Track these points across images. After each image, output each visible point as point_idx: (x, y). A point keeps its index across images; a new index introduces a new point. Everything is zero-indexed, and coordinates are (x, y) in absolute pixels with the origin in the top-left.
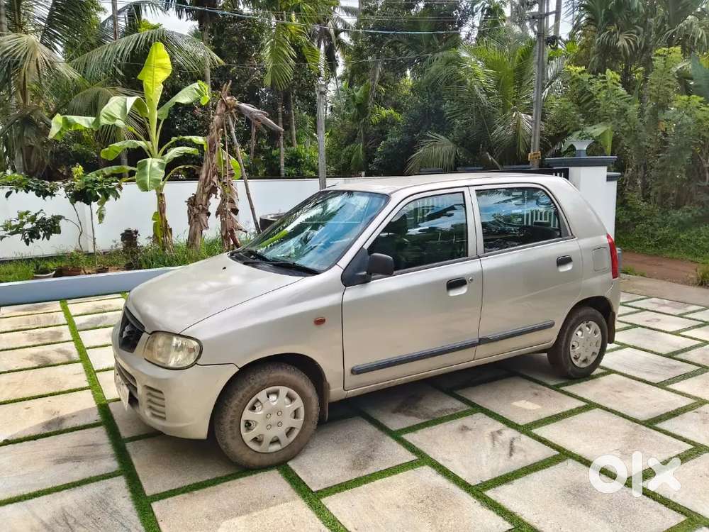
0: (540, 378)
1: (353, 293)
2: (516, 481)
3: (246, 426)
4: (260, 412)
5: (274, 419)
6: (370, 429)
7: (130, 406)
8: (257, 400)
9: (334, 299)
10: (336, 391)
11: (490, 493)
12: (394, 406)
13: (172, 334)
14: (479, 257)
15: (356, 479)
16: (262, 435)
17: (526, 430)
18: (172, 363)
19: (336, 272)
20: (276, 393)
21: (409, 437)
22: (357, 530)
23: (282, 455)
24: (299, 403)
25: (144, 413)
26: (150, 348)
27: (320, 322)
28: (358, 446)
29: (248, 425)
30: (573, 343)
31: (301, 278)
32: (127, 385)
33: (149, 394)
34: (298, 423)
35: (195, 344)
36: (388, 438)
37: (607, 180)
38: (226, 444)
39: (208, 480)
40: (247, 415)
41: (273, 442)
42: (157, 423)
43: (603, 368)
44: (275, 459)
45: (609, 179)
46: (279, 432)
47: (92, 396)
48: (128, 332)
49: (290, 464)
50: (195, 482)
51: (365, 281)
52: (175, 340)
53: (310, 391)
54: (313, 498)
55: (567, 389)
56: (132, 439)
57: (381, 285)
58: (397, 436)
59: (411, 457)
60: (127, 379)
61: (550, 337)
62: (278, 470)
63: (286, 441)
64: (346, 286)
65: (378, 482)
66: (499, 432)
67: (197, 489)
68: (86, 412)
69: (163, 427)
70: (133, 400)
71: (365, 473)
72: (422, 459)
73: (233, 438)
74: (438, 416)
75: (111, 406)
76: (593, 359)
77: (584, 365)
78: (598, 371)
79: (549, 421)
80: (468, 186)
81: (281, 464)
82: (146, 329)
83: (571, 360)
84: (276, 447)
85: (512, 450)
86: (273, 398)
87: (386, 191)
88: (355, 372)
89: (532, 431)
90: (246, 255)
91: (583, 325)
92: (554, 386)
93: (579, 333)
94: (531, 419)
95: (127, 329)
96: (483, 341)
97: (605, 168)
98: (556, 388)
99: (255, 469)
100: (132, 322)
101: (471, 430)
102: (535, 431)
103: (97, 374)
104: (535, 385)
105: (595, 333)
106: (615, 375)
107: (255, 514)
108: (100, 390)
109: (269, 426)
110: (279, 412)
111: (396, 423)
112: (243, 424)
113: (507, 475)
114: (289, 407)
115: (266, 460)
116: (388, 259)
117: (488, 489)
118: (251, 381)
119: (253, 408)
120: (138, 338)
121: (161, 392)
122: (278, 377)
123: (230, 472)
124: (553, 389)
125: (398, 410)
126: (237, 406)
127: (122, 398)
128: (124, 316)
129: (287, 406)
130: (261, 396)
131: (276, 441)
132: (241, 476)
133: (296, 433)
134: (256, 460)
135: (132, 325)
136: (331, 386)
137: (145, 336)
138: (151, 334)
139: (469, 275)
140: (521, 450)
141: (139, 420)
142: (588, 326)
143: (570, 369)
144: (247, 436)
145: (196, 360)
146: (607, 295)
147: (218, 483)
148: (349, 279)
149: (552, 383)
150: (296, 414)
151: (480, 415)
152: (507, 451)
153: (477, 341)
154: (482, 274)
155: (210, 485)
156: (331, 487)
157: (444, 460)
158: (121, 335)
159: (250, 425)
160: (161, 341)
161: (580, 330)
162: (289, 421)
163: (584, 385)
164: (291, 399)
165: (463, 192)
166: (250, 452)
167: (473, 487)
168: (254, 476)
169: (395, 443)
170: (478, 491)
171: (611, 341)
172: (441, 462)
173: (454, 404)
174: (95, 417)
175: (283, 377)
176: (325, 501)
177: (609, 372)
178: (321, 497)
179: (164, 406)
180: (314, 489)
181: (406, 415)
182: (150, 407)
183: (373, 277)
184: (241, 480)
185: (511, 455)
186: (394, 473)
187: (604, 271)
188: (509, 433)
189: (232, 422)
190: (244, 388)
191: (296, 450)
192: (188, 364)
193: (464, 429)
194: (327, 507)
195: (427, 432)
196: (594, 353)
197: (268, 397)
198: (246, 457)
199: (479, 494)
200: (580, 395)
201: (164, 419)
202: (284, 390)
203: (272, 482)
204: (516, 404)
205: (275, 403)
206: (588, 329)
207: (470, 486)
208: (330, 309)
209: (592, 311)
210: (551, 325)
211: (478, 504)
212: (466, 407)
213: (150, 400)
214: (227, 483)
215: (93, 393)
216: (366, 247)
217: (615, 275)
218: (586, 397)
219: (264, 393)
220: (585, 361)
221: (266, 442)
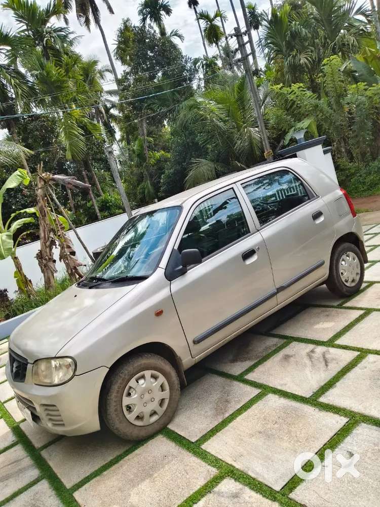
0: (323, 303)
1: (178, 284)
2: (338, 384)
3: (127, 410)
4: (135, 396)
5: (147, 397)
6: (219, 380)
7: (36, 424)
8: (130, 388)
9: (164, 293)
10: (187, 361)
11: (322, 399)
12: (231, 357)
13: (49, 359)
14: (258, 231)
15: (223, 422)
16: (142, 412)
17: (330, 343)
18: (56, 381)
19: (160, 273)
20: (143, 377)
21: (250, 377)
22: (235, 461)
23: (162, 422)
24: (162, 379)
25: (47, 425)
26: (36, 374)
27: (159, 314)
28: (215, 396)
29: (129, 408)
30: (341, 271)
31: (135, 285)
32: (28, 408)
33: (46, 409)
34: (166, 394)
35: (70, 360)
36: (236, 383)
37: (324, 154)
38: (117, 429)
39: (112, 460)
40: (126, 401)
41: (151, 415)
42: (60, 430)
43: (366, 282)
44: (157, 427)
45: (325, 152)
46: (154, 406)
47: (5, 423)
48: (16, 367)
49: (170, 427)
50: (102, 465)
51: (183, 272)
52: (53, 363)
53: (168, 367)
54: (194, 447)
55: (348, 304)
56: (45, 447)
57: (196, 272)
58: (241, 379)
59: (256, 391)
60: (26, 403)
61: (324, 272)
62: (162, 434)
63: (161, 411)
64: (170, 281)
65: (239, 419)
66: (312, 351)
67: (105, 470)
68: (5, 437)
69: (64, 431)
70: (35, 418)
71: (227, 415)
72: (265, 390)
73: (120, 422)
74: (264, 354)
75: (22, 426)
76: (358, 278)
77: (353, 284)
78: (364, 285)
79: (344, 331)
80: (235, 183)
81: (163, 429)
82: (29, 361)
83: (343, 283)
84: (155, 418)
85: (326, 363)
86: (141, 381)
87: (178, 204)
88: (196, 342)
89: (335, 343)
90: (90, 281)
91: (344, 257)
92: (338, 305)
93: (343, 263)
94: (331, 335)
95: (15, 365)
96: (281, 289)
97: (320, 146)
98: (340, 306)
99: (145, 440)
100: (18, 359)
101: (292, 356)
102: (338, 342)
103: (5, 405)
104: (324, 309)
105: (354, 259)
106: (376, 284)
107: (156, 475)
108: (10, 416)
109: (145, 403)
110: (149, 391)
111: (237, 369)
112: (125, 409)
113: (330, 381)
114: (156, 384)
115: (151, 430)
116: (195, 252)
117: (320, 396)
118: (121, 375)
119: (129, 395)
120: (25, 369)
121: (54, 406)
122: (141, 365)
123: (126, 448)
124: (338, 308)
125: (234, 360)
126: (116, 397)
127: (27, 419)
128: (10, 356)
129: (154, 385)
130: (132, 383)
131: (154, 413)
132: (136, 449)
133: (167, 402)
134: (143, 433)
135: (18, 361)
136: (182, 358)
137: (29, 366)
138: (33, 364)
139: (256, 245)
140: (333, 359)
141: (46, 431)
142: (348, 256)
143: (345, 290)
144: (131, 417)
145: (74, 373)
146: (353, 230)
147: (120, 460)
148: (171, 275)
149: (336, 304)
150: (162, 388)
151: (294, 344)
152: (323, 363)
153: (276, 291)
154: (264, 242)
155: (114, 464)
156: (206, 434)
157: (282, 385)
158: (12, 371)
159: (130, 408)
160: (43, 366)
161: (343, 260)
162: (159, 395)
163: (357, 298)
164: (155, 377)
165: (232, 188)
166: (137, 428)
167: (309, 398)
168: (145, 445)
169: (241, 385)
170: (313, 400)
171: (366, 261)
172: (279, 388)
173: (272, 342)
174: (12, 438)
175: (145, 363)
176: (204, 447)
177: (371, 284)
178: (200, 445)
179: (60, 416)
180: (193, 440)
181: (242, 361)
182: (50, 419)
183: (188, 268)
184: (137, 452)
185: (327, 365)
186: (249, 407)
187: (347, 214)
188: (320, 349)
189: (116, 410)
190: (117, 382)
191: (171, 414)
192: (69, 377)
193: (287, 357)
194: (207, 451)
195: (260, 368)
196: (357, 274)
197: (138, 382)
198: (135, 433)
199: (315, 402)
200: (359, 306)
201: (63, 425)
202: (148, 373)
203: (160, 446)
204: (317, 326)
205: (144, 386)
206: (348, 258)
207: (306, 399)
208: (163, 302)
209: (347, 245)
210: (323, 264)
211: (317, 410)
212: (282, 341)
213: (48, 415)
214: (127, 458)
215: (5, 420)
216: (176, 248)
217: (354, 215)
218: (363, 306)
219: (133, 380)
220: (353, 281)
221: (146, 416)
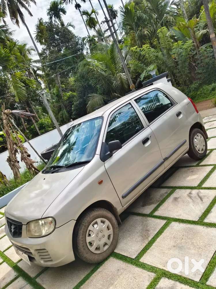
0: (189, 165)
1: (109, 163)
2: (212, 210)
3: (90, 245)
4: (93, 236)
5: (100, 235)
6: (139, 218)
7: (31, 262)
8: (90, 231)
9: (101, 170)
10: (120, 209)
11: (206, 221)
12: (141, 204)
13: (37, 220)
14: (149, 126)
15: (148, 243)
16: (98, 245)
17: (199, 187)
18: (44, 233)
19: (97, 157)
20: (96, 223)
21: (156, 213)
22: (164, 266)
23: (111, 249)
24: (107, 223)
25: (40, 262)
26: (29, 231)
27: (100, 183)
28: (139, 228)
29: (91, 244)
30: (195, 145)
31: (83, 167)
32: (25, 253)
33: (39, 252)
34: (111, 231)
35: (50, 219)
36: (149, 218)
37: (168, 82)
38: (85, 258)
39: (84, 278)
40: (88, 239)
41: (104, 246)
42: (49, 264)
43: (209, 150)
44: (108, 253)
45: (168, 81)
46: (105, 240)
47: (7, 264)
48: (14, 229)
49: (116, 251)
50: (79, 282)
51: (111, 156)
52: (40, 222)
53: (110, 215)
54: (136, 262)
55: (202, 164)
56: (38, 276)
57: (118, 155)
58: (151, 215)
59: (164, 222)
60: (20, 249)
61: (186, 147)
62: (111, 256)
63: (109, 242)
64: (104, 162)
65: (158, 240)
66: (190, 193)
67: (82, 285)
68: (9, 274)
69: (52, 265)
70: (31, 259)
71: (150, 239)
72: (169, 220)
73: (87, 253)
74: (161, 199)
75: (19, 265)
76: (204, 148)
77: (203, 152)
78: (208, 152)
79: (205, 179)
80: (131, 100)
81: (112, 254)
82: (23, 223)
83: (197, 152)
84: (106, 247)
85: (201, 199)
86: (96, 226)
87: (100, 115)
88: (123, 197)
89: (202, 186)
90: (50, 169)
91: (196, 136)
92: (196, 165)
93: (196, 140)
94: (198, 182)
95: (13, 227)
96: (166, 159)
97: (165, 78)
98: (198, 165)
99: (102, 262)
100: (14, 223)
101: (179, 198)
102: (204, 186)
103: (5, 253)
104: (188, 168)
105: (201, 137)
106: (214, 150)
107: (116, 283)
108: (10, 260)
109: (100, 240)
110: (101, 231)
111: (147, 210)
112: (88, 244)
113: (207, 209)
114: (104, 226)
115: (105, 255)
116: (117, 142)
117: (204, 219)
118: (83, 224)
119: (89, 235)
120: (21, 229)
121: (45, 249)
122: (93, 216)
123: (91, 269)
124: (197, 166)
125: (144, 205)
126: (82, 238)
127: (23, 259)
128: (8, 222)
129: (103, 227)
130: (91, 227)
131: (106, 244)
132: (98, 268)
133: (112, 237)
134: (101, 258)
135: (14, 225)
136: (117, 208)
137: (24, 227)
138: (27, 225)
139: (150, 134)
140: (204, 196)
141: (39, 266)
142: (197, 136)
143: (199, 156)
144: (92, 249)
145: (55, 227)
146: (198, 121)
147: (90, 277)
148: (104, 158)
149: (195, 164)
150: (108, 228)
151: (177, 190)
152: (199, 199)
153: (163, 160)
154: (153, 133)
155: (87, 280)
156: (140, 252)
157: (178, 216)
158: (11, 231)
159: (91, 243)
160: (32, 226)
161: (196, 139)
162: (107, 233)
163: (206, 159)
164: (103, 222)
165: (130, 103)
166: (97, 255)
167: (197, 221)
168: (103, 265)
169: (153, 219)
171: (207, 138)
172: (177, 218)
173: (163, 191)
174: (14, 274)
175: (96, 214)
176: (142, 260)
177: (212, 150)
178: (139, 259)
179: (49, 255)
180: (134, 257)
181: (149, 205)
182: (42, 258)
183: (113, 152)
184: (99, 270)
185: (202, 200)
186: (162, 232)
187: (194, 113)
188: (194, 192)
189: (83, 246)
190: (82, 228)
191: (115, 243)
192: (52, 230)
193: (176, 199)
194: (145, 262)
195: (162, 208)
196: (204, 145)
197: (94, 227)
198: (96, 258)
199: (202, 223)
200: (209, 163)
201: (51, 261)
202: (99, 220)
203: (112, 264)
204: (187, 179)
205: (98, 228)
206: (198, 137)
207: (196, 222)
208: (102, 175)
209: (196, 130)
210: (186, 141)
211: (205, 227)
212: (169, 191)
213: (40, 255)
214: (93, 275)
215: (7, 263)
216: (104, 141)
217: (198, 112)
218: (212, 163)
219: (91, 226)
220: (202, 150)
221: (101, 247)
